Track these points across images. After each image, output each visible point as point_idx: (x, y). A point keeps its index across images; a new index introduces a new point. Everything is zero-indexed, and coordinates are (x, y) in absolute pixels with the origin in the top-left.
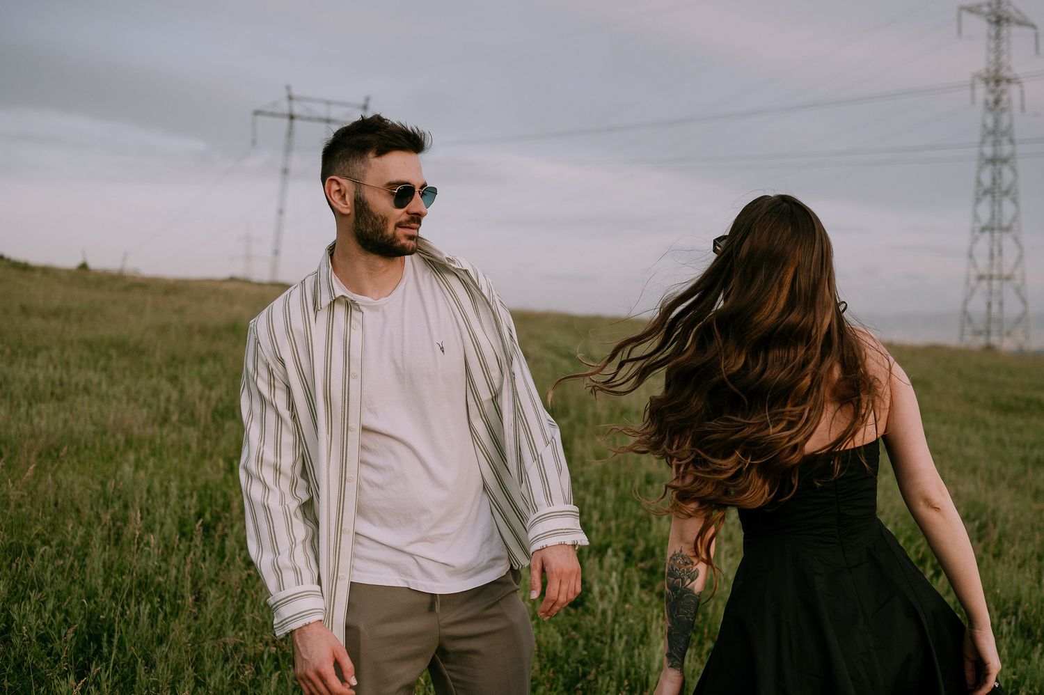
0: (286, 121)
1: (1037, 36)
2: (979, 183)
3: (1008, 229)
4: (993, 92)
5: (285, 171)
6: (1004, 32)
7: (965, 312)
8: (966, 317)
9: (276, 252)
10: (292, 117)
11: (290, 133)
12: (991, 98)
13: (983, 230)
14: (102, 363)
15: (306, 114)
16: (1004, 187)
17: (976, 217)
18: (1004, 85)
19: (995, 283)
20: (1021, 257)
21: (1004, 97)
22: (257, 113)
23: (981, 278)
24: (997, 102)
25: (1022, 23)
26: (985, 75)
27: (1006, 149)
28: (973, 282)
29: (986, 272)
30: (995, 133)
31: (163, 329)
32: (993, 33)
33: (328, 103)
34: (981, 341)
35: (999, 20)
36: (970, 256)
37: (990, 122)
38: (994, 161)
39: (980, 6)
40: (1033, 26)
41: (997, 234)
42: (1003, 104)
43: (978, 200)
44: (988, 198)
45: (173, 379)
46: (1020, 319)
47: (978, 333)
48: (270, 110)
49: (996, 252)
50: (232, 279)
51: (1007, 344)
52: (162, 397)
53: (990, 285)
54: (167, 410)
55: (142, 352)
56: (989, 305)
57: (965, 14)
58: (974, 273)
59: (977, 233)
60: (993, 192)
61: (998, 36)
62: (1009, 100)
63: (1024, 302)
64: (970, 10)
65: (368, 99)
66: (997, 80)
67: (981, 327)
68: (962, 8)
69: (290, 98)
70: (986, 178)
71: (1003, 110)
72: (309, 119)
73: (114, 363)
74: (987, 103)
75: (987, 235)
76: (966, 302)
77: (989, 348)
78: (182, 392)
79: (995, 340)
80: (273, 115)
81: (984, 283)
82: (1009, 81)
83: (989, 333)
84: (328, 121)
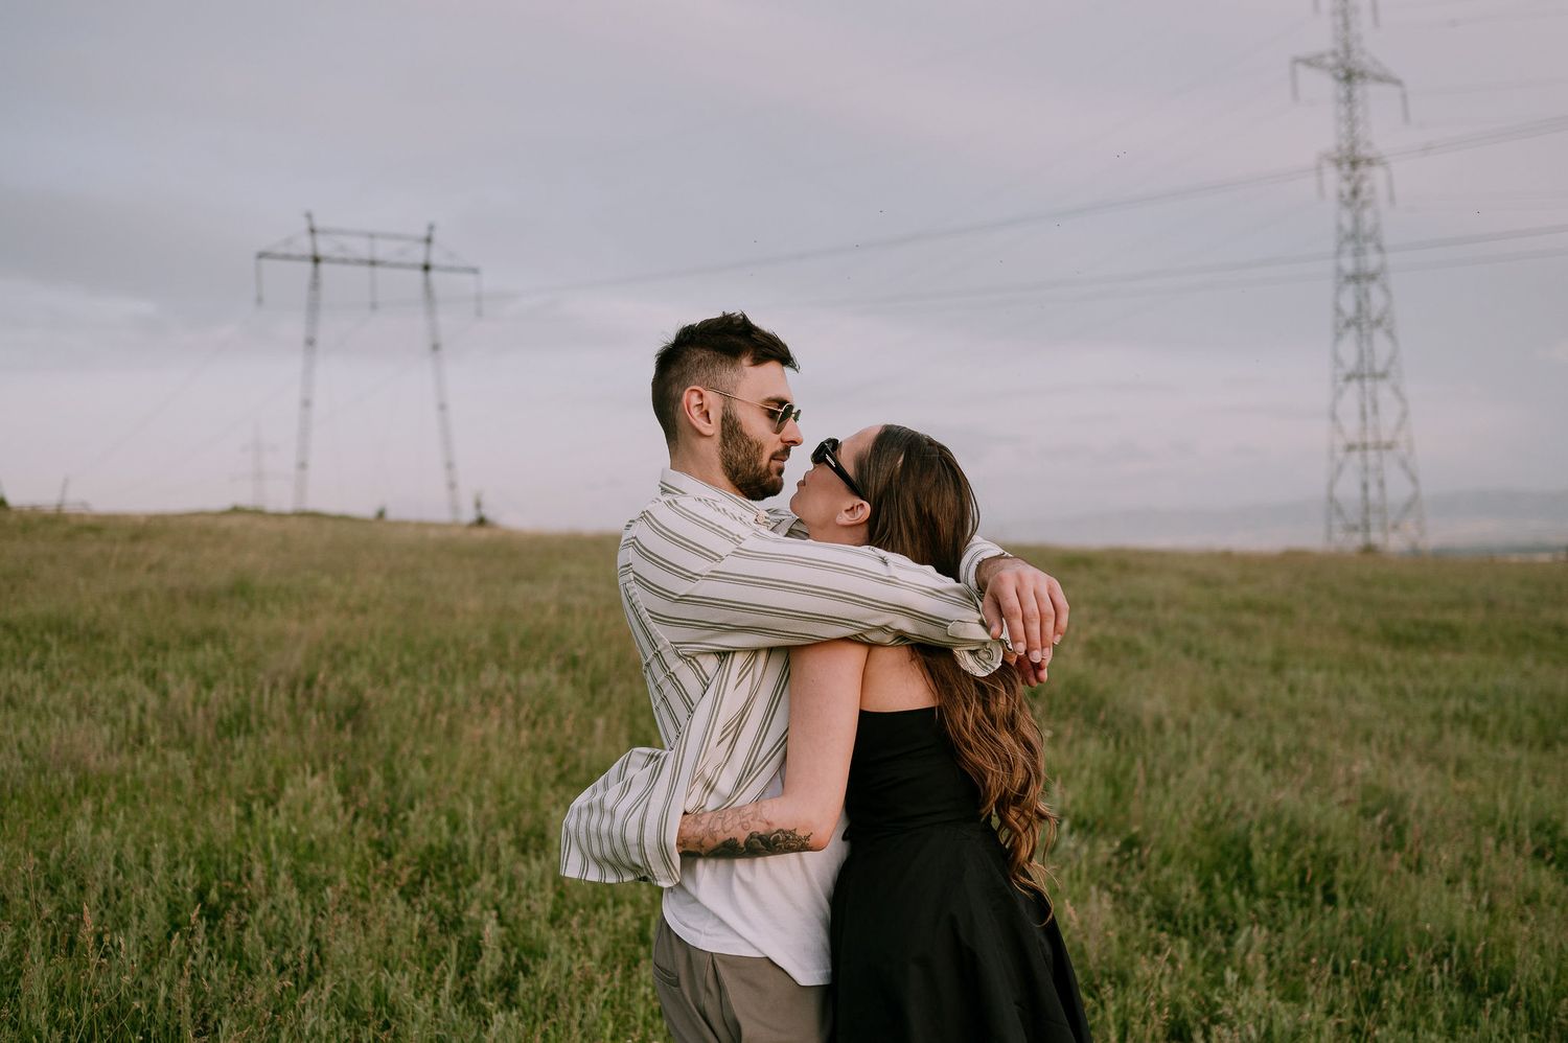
0: (308, 266)
1: (1404, 97)
2: (1338, 311)
3: (1383, 376)
4: (1348, 178)
5: (310, 342)
6: (1358, 93)
7: (1331, 499)
8: (1334, 506)
9: (303, 466)
10: (316, 260)
11: (315, 284)
12: (1347, 188)
13: (1348, 378)
14: (35, 656)
15: (339, 255)
16: (1374, 315)
17: (1338, 361)
18: (1362, 170)
19: (1372, 454)
20: (1404, 414)
21: (1365, 185)
22: (262, 255)
23: (1350, 448)
24: (1355, 193)
25: (1383, 78)
26: (1337, 155)
27: (1372, 261)
28: (1340, 455)
29: (1356, 440)
30: (1356, 238)
31: (130, 599)
32: (1343, 94)
33: (372, 236)
34: (1357, 540)
35: (1349, 76)
36: (1334, 417)
37: (1347, 222)
38: (1355, 278)
39: (1322, 56)
40: (1398, 83)
41: (1368, 384)
42: (1363, 196)
43: (1339, 336)
44: (1353, 331)
45: (151, 678)
46: (1408, 506)
47: (1351, 529)
48: (282, 250)
49: (1369, 409)
50: (236, 510)
51: (1394, 543)
52: (134, 708)
53: (1364, 457)
54: (142, 728)
55: (100, 636)
56: (1365, 487)
57: (1301, 69)
58: (1340, 443)
59: (1341, 384)
60: (1359, 322)
61: (1349, 99)
62: (1372, 190)
63: (1414, 480)
64: (1309, 62)
65: (431, 227)
66: (1353, 161)
67: (1357, 520)
68: (1297, 61)
69: (313, 231)
70: (1349, 307)
71: (1364, 204)
72: (345, 261)
73: (53, 655)
74: (1341, 195)
75: (1355, 384)
76: (1331, 485)
77: (1369, 550)
78: (165, 694)
79: (1376, 537)
80: (287, 257)
81: (1356, 456)
82: (1370, 162)
83: (1367, 527)
84: (373, 263)
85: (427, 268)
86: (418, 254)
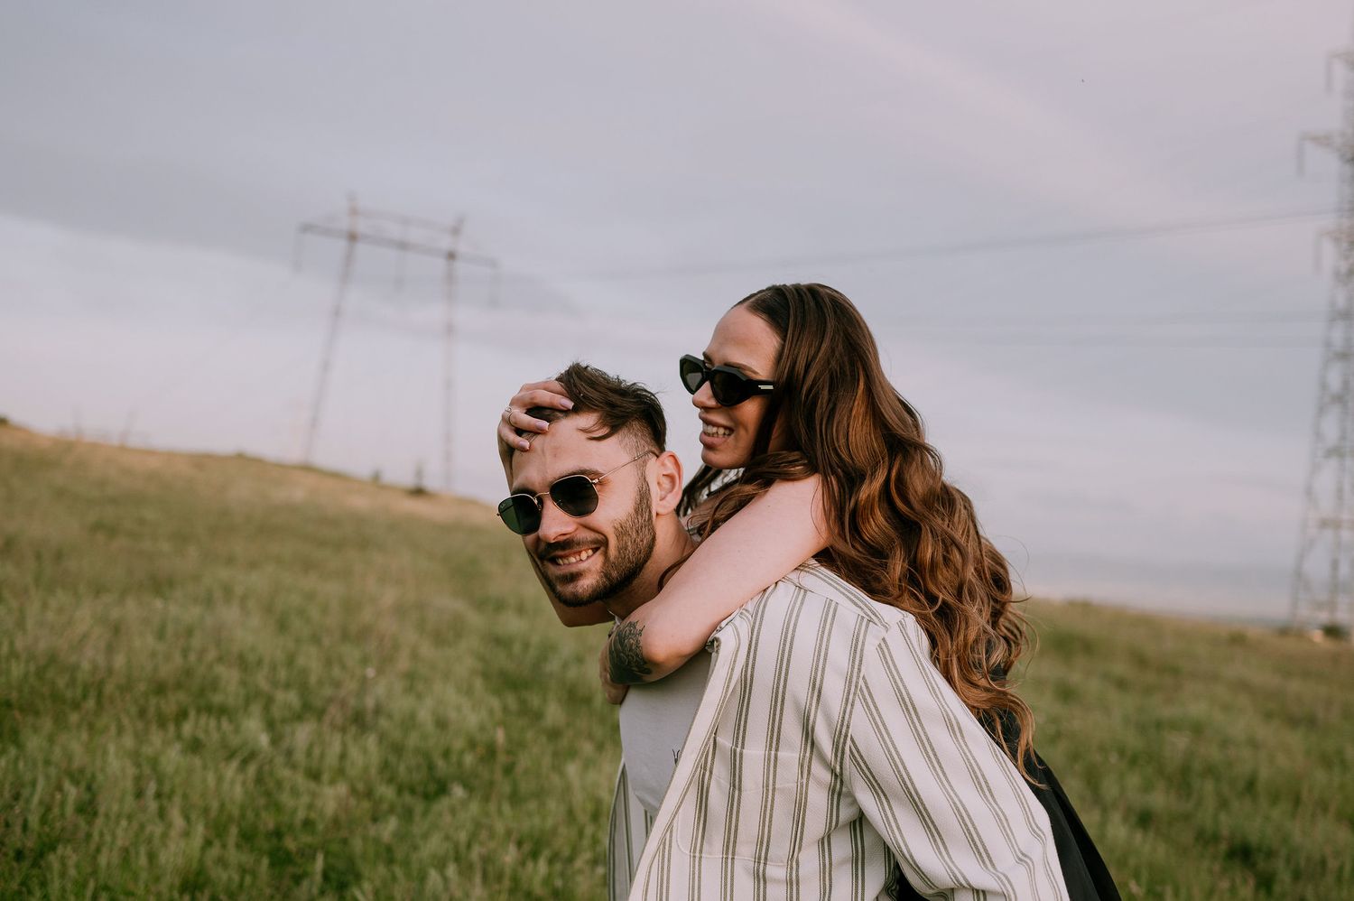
2: (1324, 386)
4: (1347, 258)
5: (337, 313)
7: (1299, 573)
8: (1299, 578)
10: (353, 237)
11: (349, 259)
12: (1344, 266)
15: (374, 234)
17: (1318, 435)
19: (1345, 533)
22: (305, 228)
23: (1324, 524)
26: (1336, 232)
32: (1347, 175)
33: (406, 221)
34: (1324, 617)
36: (1309, 492)
37: (1341, 298)
39: (1330, 135)
43: (1321, 410)
47: (1319, 606)
48: (324, 225)
49: (1347, 488)
50: (241, 459)
56: (1335, 565)
57: (1308, 146)
59: (1320, 458)
60: (1344, 399)
67: (1323, 596)
68: (1305, 137)
69: (354, 212)
70: (1335, 383)
72: (377, 241)
74: (1337, 272)
75: (1333, 463)
76: (1301, 557)
77: (1333, 631)
79: (1343, 617)
81: (1329, 532)
83: (1331, 605)
84: (403, 246)
85: (451, 256)
86: (446, 243)
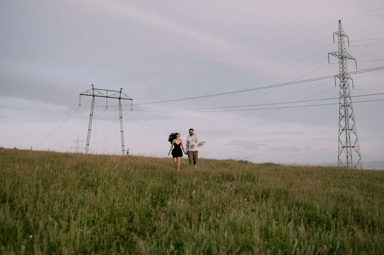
2: (340, 113)
3: (351, 130)
4: (342, 82)
6: (344, 61)
7: (339, 159)
11: (93, 102)
13: (343, 130)
15: (99, 95)
16: (349, 115)
17: (340, 126)
20: (357, 139)
22: (81, 94)
24: (344, 85)
25: (350, 59)
26: (339, 76)
27: (348, 101)
28: (341, 149)
29: (345, 145)
30: (344, 96)
32: (341, 61)
35: (342, 58)
37: (342, 92)
38: (344, 106)
40: (355, 60)
41: (348, 131)
44: (344, 119)
46: (359, 161)
49: (348, 138)
53: (347, 149)
58: (341, 146)
62: (348, 85)
64: (333, 54)
65: (121, 88)
66: (343, 77)
69: (93, 89)
70: (343, 112)
71: (346, 88)
74: (340, 85)
80: (87, 95)
82: (347, 78)
85: (120, 98)
